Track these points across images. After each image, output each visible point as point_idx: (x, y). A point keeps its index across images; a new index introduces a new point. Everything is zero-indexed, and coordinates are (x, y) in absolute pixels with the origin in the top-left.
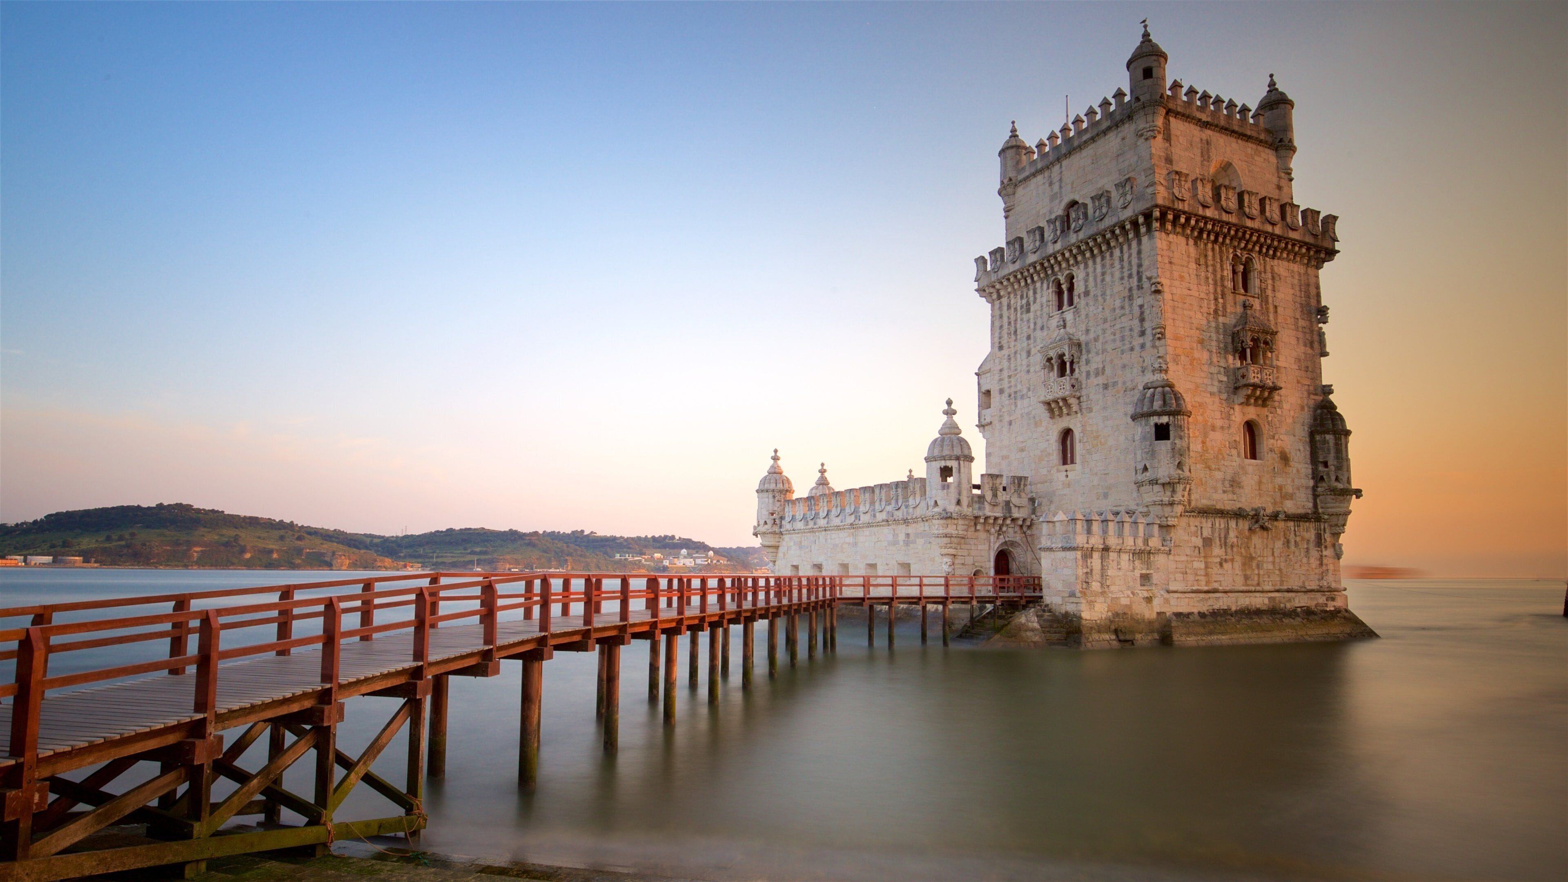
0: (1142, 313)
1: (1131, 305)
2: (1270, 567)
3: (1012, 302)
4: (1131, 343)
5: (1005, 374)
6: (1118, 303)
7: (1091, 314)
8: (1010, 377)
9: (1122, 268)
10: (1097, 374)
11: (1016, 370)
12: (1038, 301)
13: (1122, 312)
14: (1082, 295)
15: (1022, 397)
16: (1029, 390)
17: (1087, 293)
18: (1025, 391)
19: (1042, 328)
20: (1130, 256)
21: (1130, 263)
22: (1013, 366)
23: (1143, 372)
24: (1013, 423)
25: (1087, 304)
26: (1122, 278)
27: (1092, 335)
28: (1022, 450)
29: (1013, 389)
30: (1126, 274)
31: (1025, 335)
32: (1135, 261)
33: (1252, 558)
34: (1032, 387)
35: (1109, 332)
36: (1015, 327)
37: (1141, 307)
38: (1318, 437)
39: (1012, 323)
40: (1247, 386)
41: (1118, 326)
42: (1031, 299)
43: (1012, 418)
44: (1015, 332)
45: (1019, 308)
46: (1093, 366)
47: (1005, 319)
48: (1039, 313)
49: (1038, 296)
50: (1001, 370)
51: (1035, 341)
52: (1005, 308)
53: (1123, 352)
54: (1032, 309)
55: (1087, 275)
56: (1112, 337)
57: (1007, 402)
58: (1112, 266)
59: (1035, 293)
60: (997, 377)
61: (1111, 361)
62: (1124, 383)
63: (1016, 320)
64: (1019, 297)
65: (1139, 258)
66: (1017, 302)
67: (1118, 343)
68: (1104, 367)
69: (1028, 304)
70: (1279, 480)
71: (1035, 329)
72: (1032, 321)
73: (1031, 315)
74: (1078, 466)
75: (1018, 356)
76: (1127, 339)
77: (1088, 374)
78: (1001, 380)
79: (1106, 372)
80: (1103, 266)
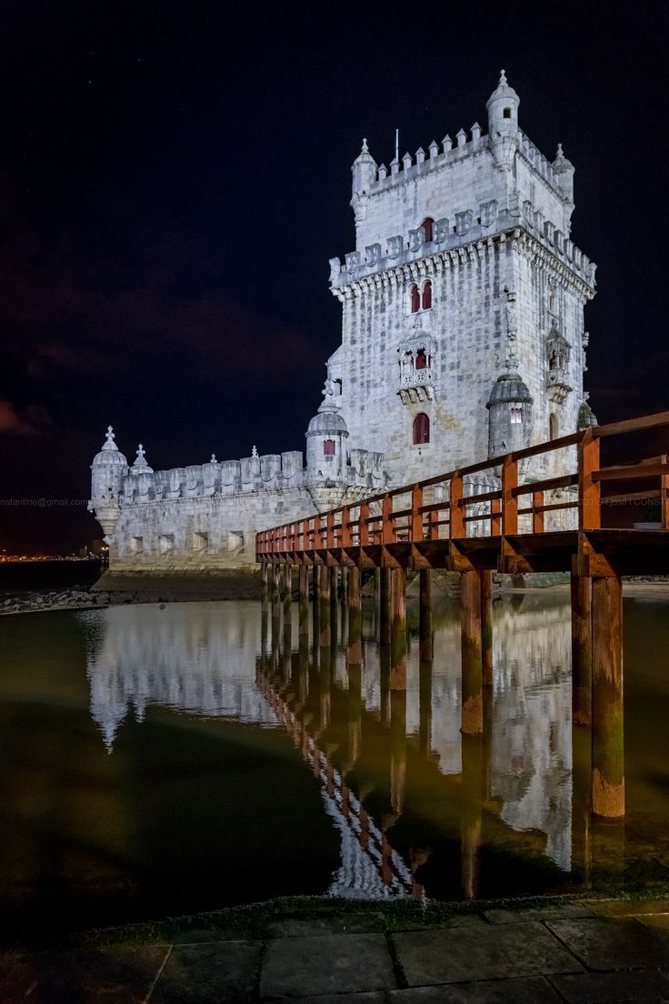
0: (498, 318)
1: (487, 311)
3: (366, 302)
4: (486, 342)
5: (358, 365)
6: (474, 308)
7: (448, 317)
8: (362, 368)
9: (480, 278)
10: (452, 368)
11: (369, 362)
12: (394, 302)
13: (479, 316)
14: (439, 301)
15: (375, 386)
16: (382, 379)
17: (444, 298)
18: (378, 380)
19: (397, 327)
20: (487, 269)
21: (487, 275)
22: (366, 358)
23: (497, 367)
24: (366, 408)
25: (444, 308)
26: (479, 288)
27: (448, 335)
28: (374, 431)
29: (365, 379)
30: (483, 284)
31: (380, 331)
32: (492, 274)
34: (386, 378)
35: (465, 332)
36: (369, 324)
37: (497, 312)
39: (366, 321)
41: (474, 328)
42: (387, 300)
43: (364, 404)
44: (369, 329)
45: (373, 308)
46: (448, 361)
47: (359, 318)
48: (394, 313)
49: (394, 298)
50: (353, 362)
51: (390, 337)
52: (358, 307)
53: (478, 350)
54: (387, 309)
55: (445, 282)
56: (468, 337)
57: (359, 390)
58: (470, 276)
59: (390, 295)
60: (349, 367)
61: (467, 357)
62: (479, 376)
63: (370, 318)
64: (373, 298)
65: (497, 272)
66: (371, 303)
67: (474, 342)
68: (459, 362)
69: (383, 304)
71: (389, 328)
72: (387, 320)
73: (386, 315)
74: (431, 445)
75: (372, 350)
76: (483, 339)
77: (443, 368)
78: (352, 370)
79: (461, 366)
80: (461, 276)
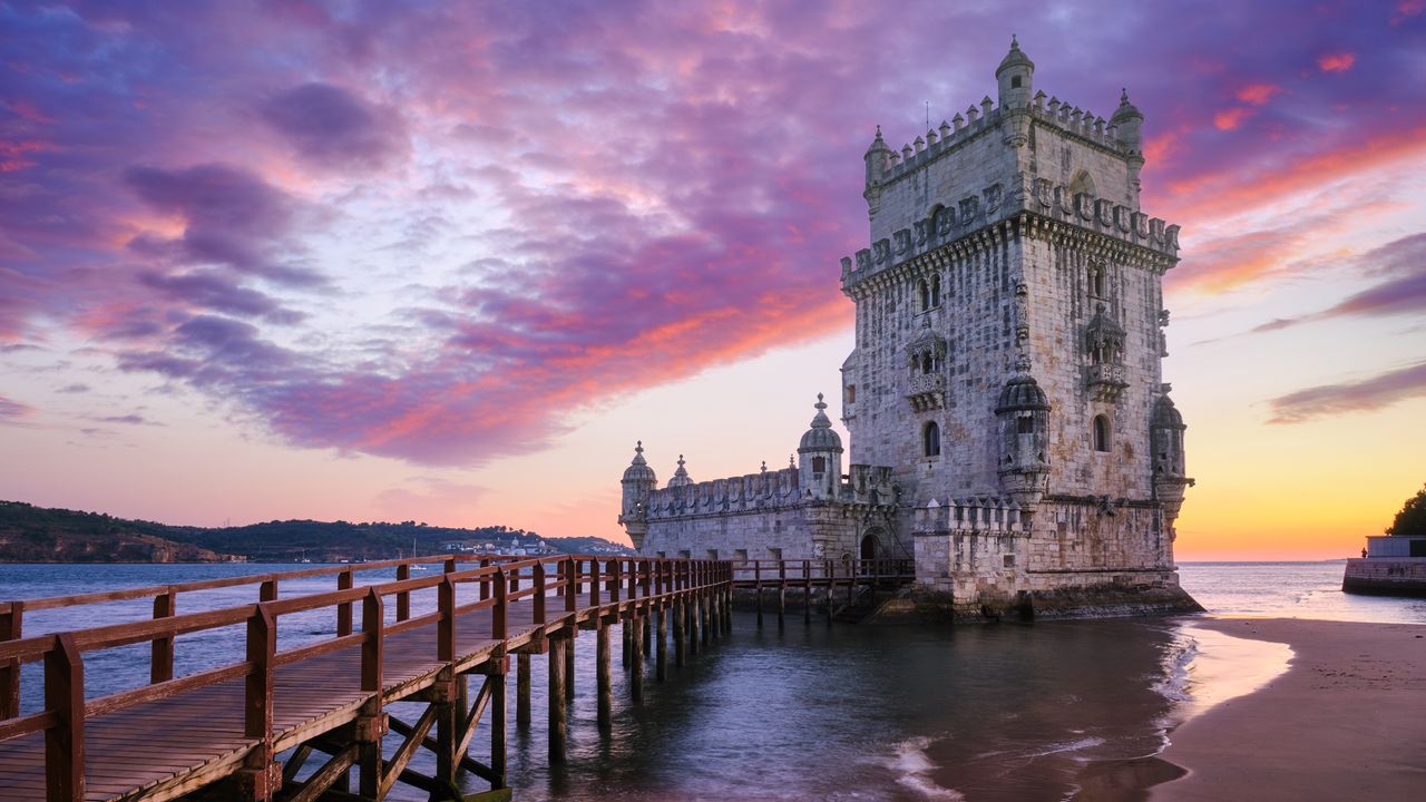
0: (1007, 314)
1: (996, 306)
2: (1115, 549)
3: (877, 302)
4: (995, 342)
5: (870, 370)
6: (983, 304)
7: (956, 315)
8: (874, 373)
9: (988, 270)
10: (961, 372)
11: (880, 366)
12: (903, 300)
13: (987, 312)
14: (947, 296)
15: (887, 392)
16: (893, 385)
17: (952, 294)
18: (889, 386)
19: (907, 327)
20: (996, 259)
21: (996, 266)
22: (877, 362)
23: (1007, 369)
24: (877, 417)
25: (952, 305)
26: (988, 281)
27: (957, 334)
28: (886, 442)
29: (878, 385)
30: (992, 277)
31: (890, 333)
32: (1000, 264)
33: (1099, 542)
34: (896, 384)
35: (973, 332)
36: (880, 325)
37: (1006, 308)
38: (1158, 431)
39: (877, 321)
40: (1100, 383)
41: (982, 326)
42: (897, 299)
43: (876, 412)
44: (880, 330)
45: (884, 308)
46: (958, 364)
47: (870, 318)
48: (904, 313)
49: (903, 296)
50: (866, 367)
51: (900, 339)
52: (870, 307)
53: (987, 350)
54: (897, 308)
55: (953, 276)
56: (977, 336)
57: (871, 397)
58: (978, 268)
59: (900, 293)
60: (861, 373)
61: (976, 359)
62: (988, 379)
63: (881, 319)
64: (884, 296)
65: (1005, 262)
66: (882, 302)
67: (983, 342)
68: (968, 364)
69: (893, 304)
70: (1124, 471)
71: (900, 328)
72: (897, 320)
73: (896, 314)
74: (942, 457)
75: (883, 353)
76: (992, 338)
77: (953, 371)
78: (865, 376)
79: (970, 369)
80: (969, 268)
